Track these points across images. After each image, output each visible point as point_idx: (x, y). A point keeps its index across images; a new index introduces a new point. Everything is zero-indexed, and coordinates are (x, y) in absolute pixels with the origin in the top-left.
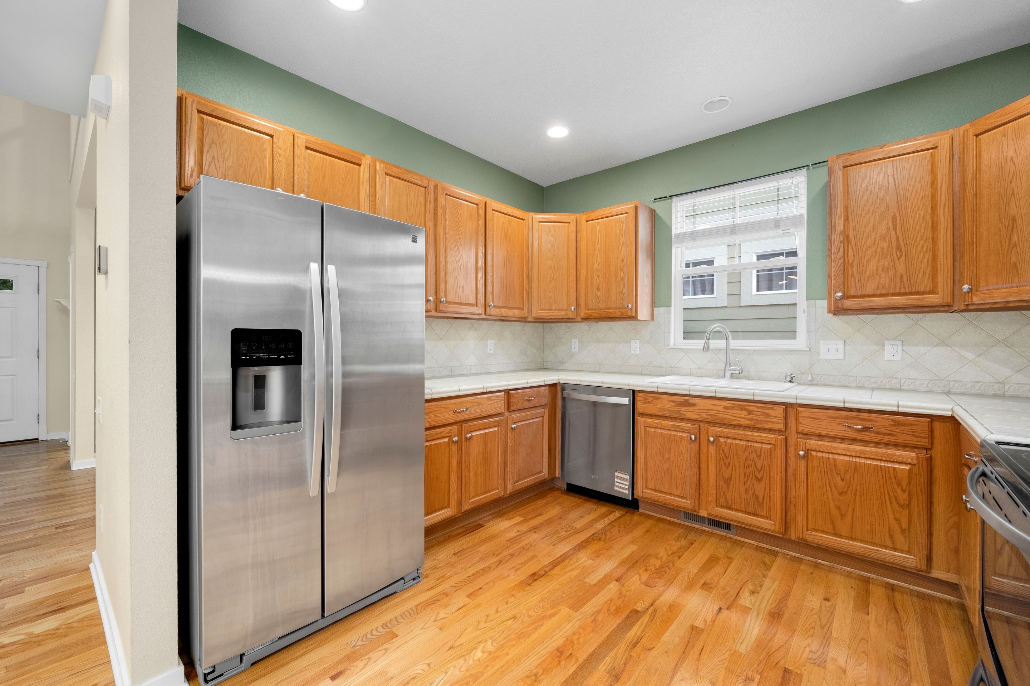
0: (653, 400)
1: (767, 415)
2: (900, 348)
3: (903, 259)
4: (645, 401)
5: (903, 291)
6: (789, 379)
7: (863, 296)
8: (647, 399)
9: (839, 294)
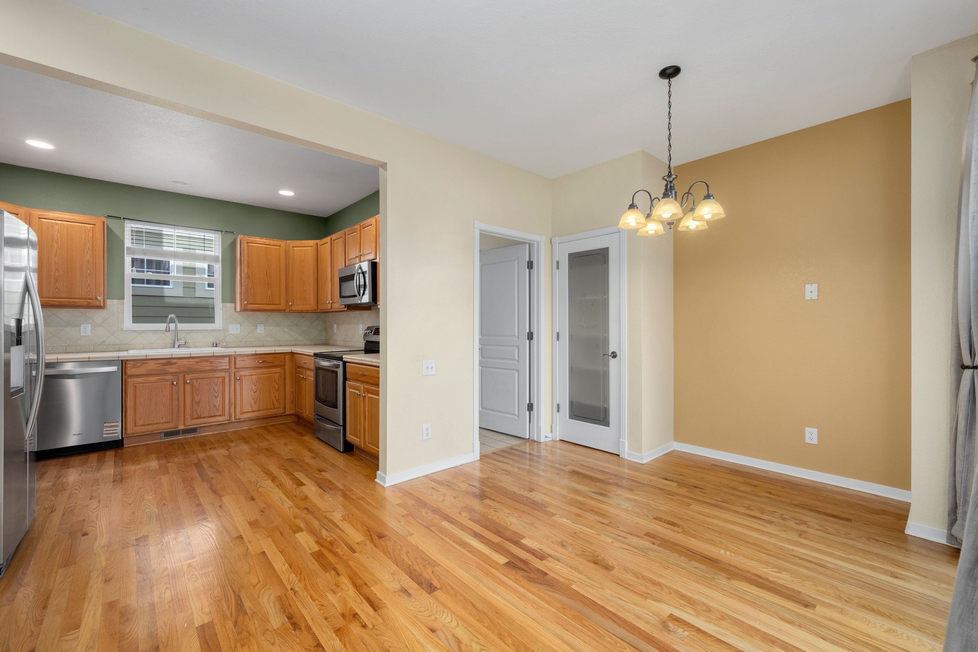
0: (141, 365)
1: (221, 362)
2: (263, 327)
3: (270, 289)
4: (134, 366)
5: (270, 303)
6: (215, 345)
7: (255, 304)
8: (136, 365)
9: (246, 302)
